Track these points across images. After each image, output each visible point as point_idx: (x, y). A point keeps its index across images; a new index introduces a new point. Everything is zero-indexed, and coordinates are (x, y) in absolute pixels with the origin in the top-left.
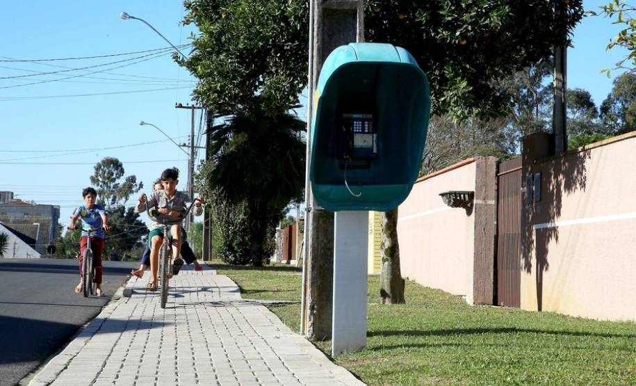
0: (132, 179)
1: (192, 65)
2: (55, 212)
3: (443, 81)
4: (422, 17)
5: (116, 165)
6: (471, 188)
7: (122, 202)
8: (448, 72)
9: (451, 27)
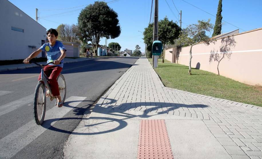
0: (140, 47)
1: (144, 39)
2: (132, 51)
3: (168, 41)
4: (166, 35)
5: (138, 46)
6: (172, 51)
7: (138, 50)
8: (168, 40)
9: (169, 36)
